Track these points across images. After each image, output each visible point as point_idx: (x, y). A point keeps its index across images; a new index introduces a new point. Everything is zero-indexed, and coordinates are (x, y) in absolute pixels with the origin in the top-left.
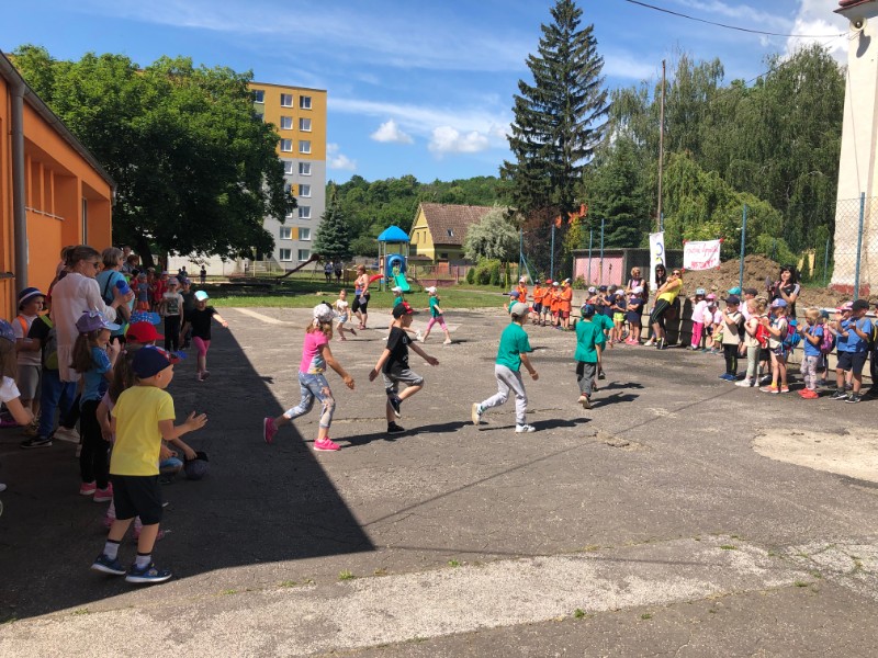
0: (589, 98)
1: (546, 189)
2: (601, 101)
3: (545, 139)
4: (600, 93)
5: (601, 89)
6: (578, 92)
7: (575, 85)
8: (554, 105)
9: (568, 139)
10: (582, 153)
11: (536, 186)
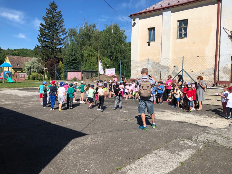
0: (61, 30)
2: (64, 31)
3: (48, 40)
10: (59, 44)
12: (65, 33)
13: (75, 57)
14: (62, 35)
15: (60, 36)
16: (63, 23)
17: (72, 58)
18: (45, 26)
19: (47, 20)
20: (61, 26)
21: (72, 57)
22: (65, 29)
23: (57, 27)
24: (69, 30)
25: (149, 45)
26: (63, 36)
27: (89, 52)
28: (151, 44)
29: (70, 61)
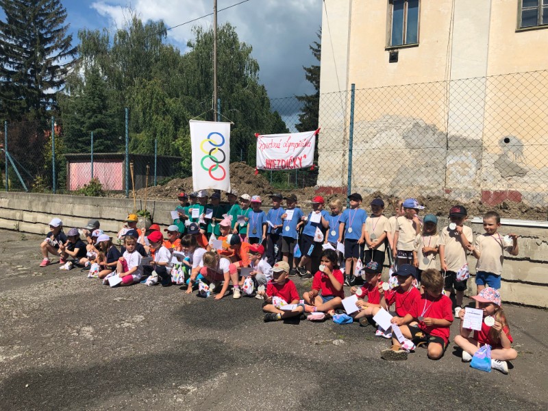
0: (56, 40)
1: (21, 108)
2: (67, 43)
3: (17, 68)
4: (66, 37)
5: (67, 34)
6: (46, 33)
7: (43, 27)
8: (25, 41)
9: (39, 70)
10: (52, 84)
11: (12, 104)
12: (70, 49)
13: (99, 116)
14: (60, 55)
15: (55, 58)
16: (62, 22)
17: (92, 121)
18: (7, 26)
19: (11, 8)
20: (58, 31)
21: (89, 118)
22: (70, 38)
23: (43, 32)
24: (82, 35)
25: (394, 58)
26: (63, 58)
27: (148, 101)
28: (402, 53)
29: (84, 130)
